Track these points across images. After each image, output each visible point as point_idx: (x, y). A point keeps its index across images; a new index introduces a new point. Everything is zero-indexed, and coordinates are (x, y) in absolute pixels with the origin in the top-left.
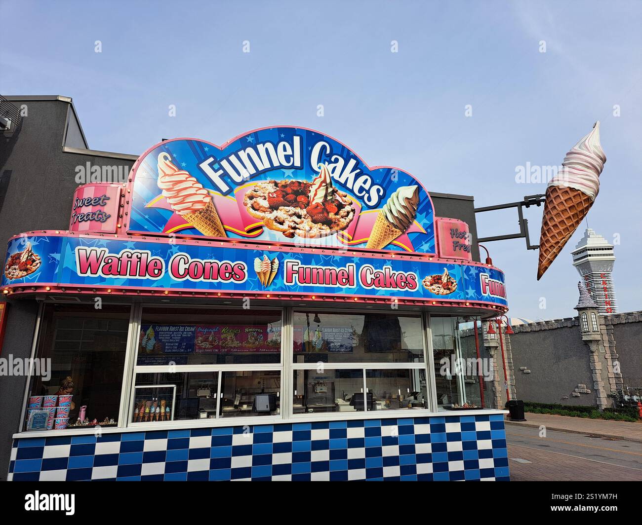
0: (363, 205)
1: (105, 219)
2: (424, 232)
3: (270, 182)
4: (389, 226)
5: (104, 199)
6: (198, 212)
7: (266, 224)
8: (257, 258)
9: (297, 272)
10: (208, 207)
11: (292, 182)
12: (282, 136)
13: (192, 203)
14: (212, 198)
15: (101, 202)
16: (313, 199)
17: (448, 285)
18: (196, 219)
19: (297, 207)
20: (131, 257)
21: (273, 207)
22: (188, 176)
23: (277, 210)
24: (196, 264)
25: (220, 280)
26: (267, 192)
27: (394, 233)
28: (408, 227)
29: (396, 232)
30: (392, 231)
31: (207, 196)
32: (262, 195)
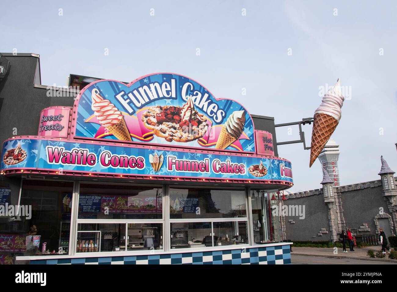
0: (213, 122)
1: (61, 129)
2: (248, 139)
3: (157, 107)
4: (228, 135)
5: (60, 117)
6: (115, 125)
7: (155, 133)
8: (151, 154)
9: (175, 163)
10: (121, 122)
11: (171, 107)
12: (165, 79)
13: (111, 120)
14: (123, 117)
15: (58, 118)
16: (183, 118)
17: (262, 171)
18: (114, 129)
19: (174, 122)
20: (78, 153)
21: (160, 122)
22: (109, 103)
23: (162, 124)
24: (115, 158)
25: (129, 167)
26: (156, 113)
27: (232, 140)
28: (240, 136)
29: (232, 139)
30: (231, 138)
31: (120, 115)
32: (153, 115)
